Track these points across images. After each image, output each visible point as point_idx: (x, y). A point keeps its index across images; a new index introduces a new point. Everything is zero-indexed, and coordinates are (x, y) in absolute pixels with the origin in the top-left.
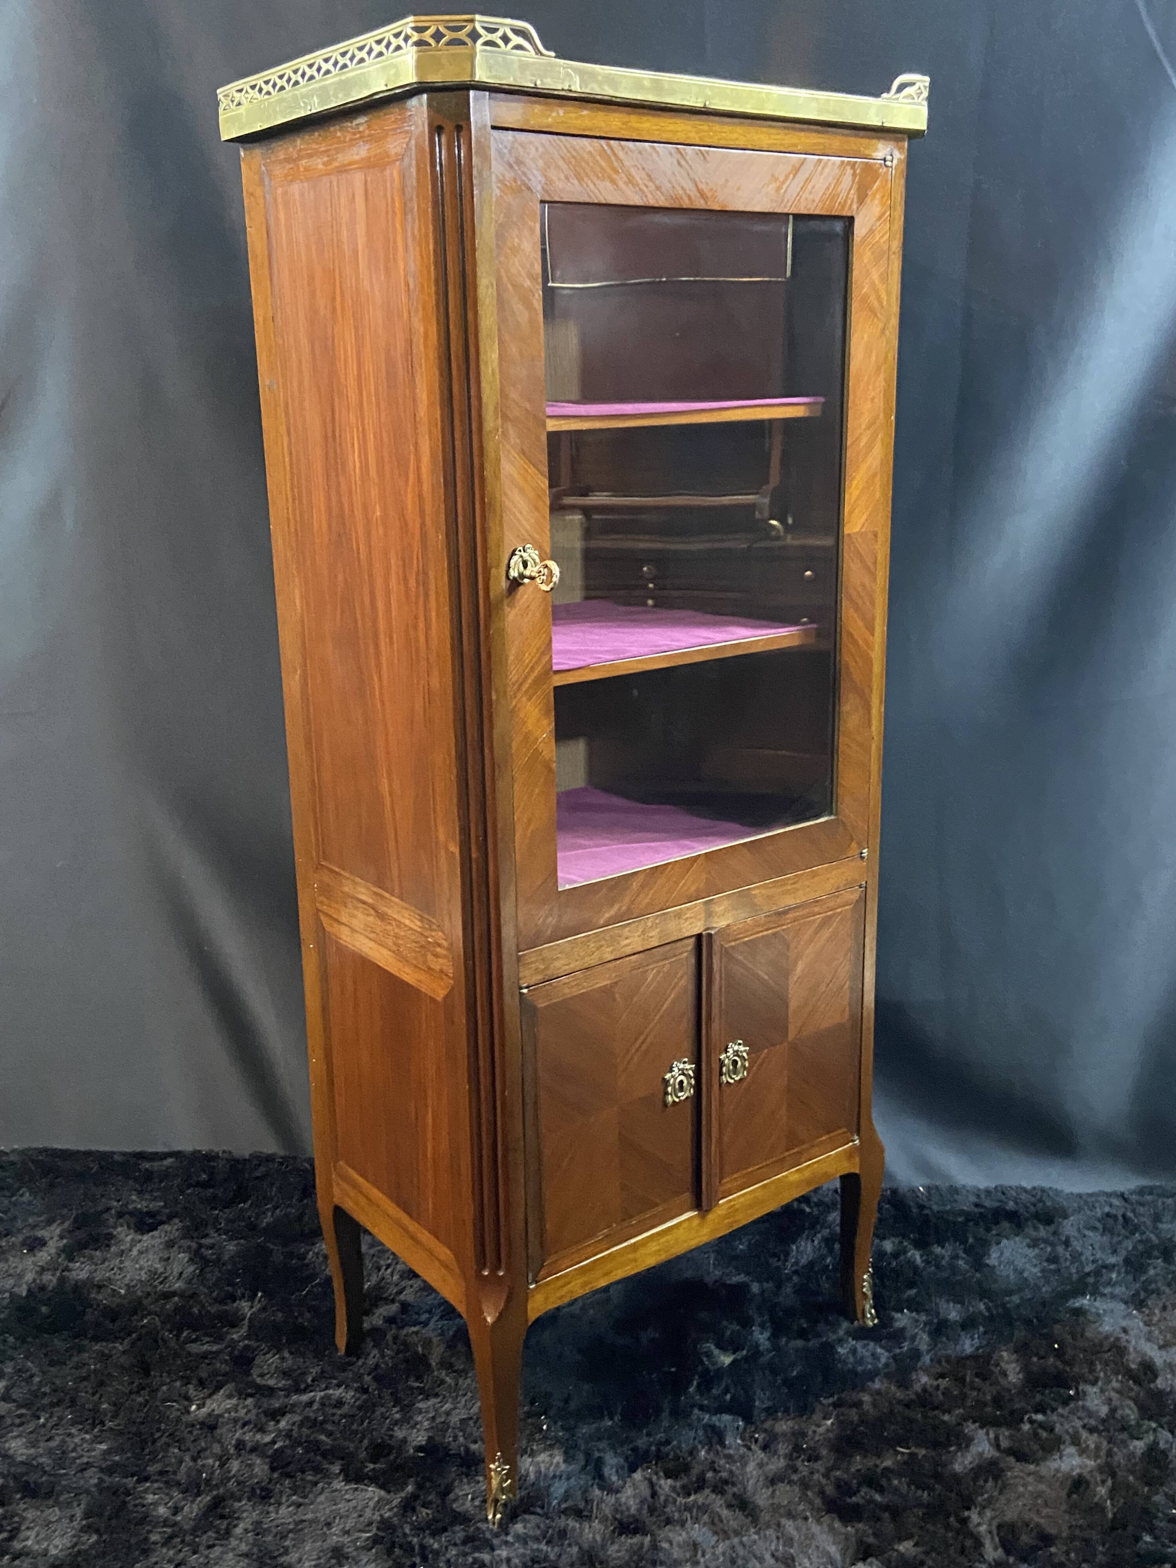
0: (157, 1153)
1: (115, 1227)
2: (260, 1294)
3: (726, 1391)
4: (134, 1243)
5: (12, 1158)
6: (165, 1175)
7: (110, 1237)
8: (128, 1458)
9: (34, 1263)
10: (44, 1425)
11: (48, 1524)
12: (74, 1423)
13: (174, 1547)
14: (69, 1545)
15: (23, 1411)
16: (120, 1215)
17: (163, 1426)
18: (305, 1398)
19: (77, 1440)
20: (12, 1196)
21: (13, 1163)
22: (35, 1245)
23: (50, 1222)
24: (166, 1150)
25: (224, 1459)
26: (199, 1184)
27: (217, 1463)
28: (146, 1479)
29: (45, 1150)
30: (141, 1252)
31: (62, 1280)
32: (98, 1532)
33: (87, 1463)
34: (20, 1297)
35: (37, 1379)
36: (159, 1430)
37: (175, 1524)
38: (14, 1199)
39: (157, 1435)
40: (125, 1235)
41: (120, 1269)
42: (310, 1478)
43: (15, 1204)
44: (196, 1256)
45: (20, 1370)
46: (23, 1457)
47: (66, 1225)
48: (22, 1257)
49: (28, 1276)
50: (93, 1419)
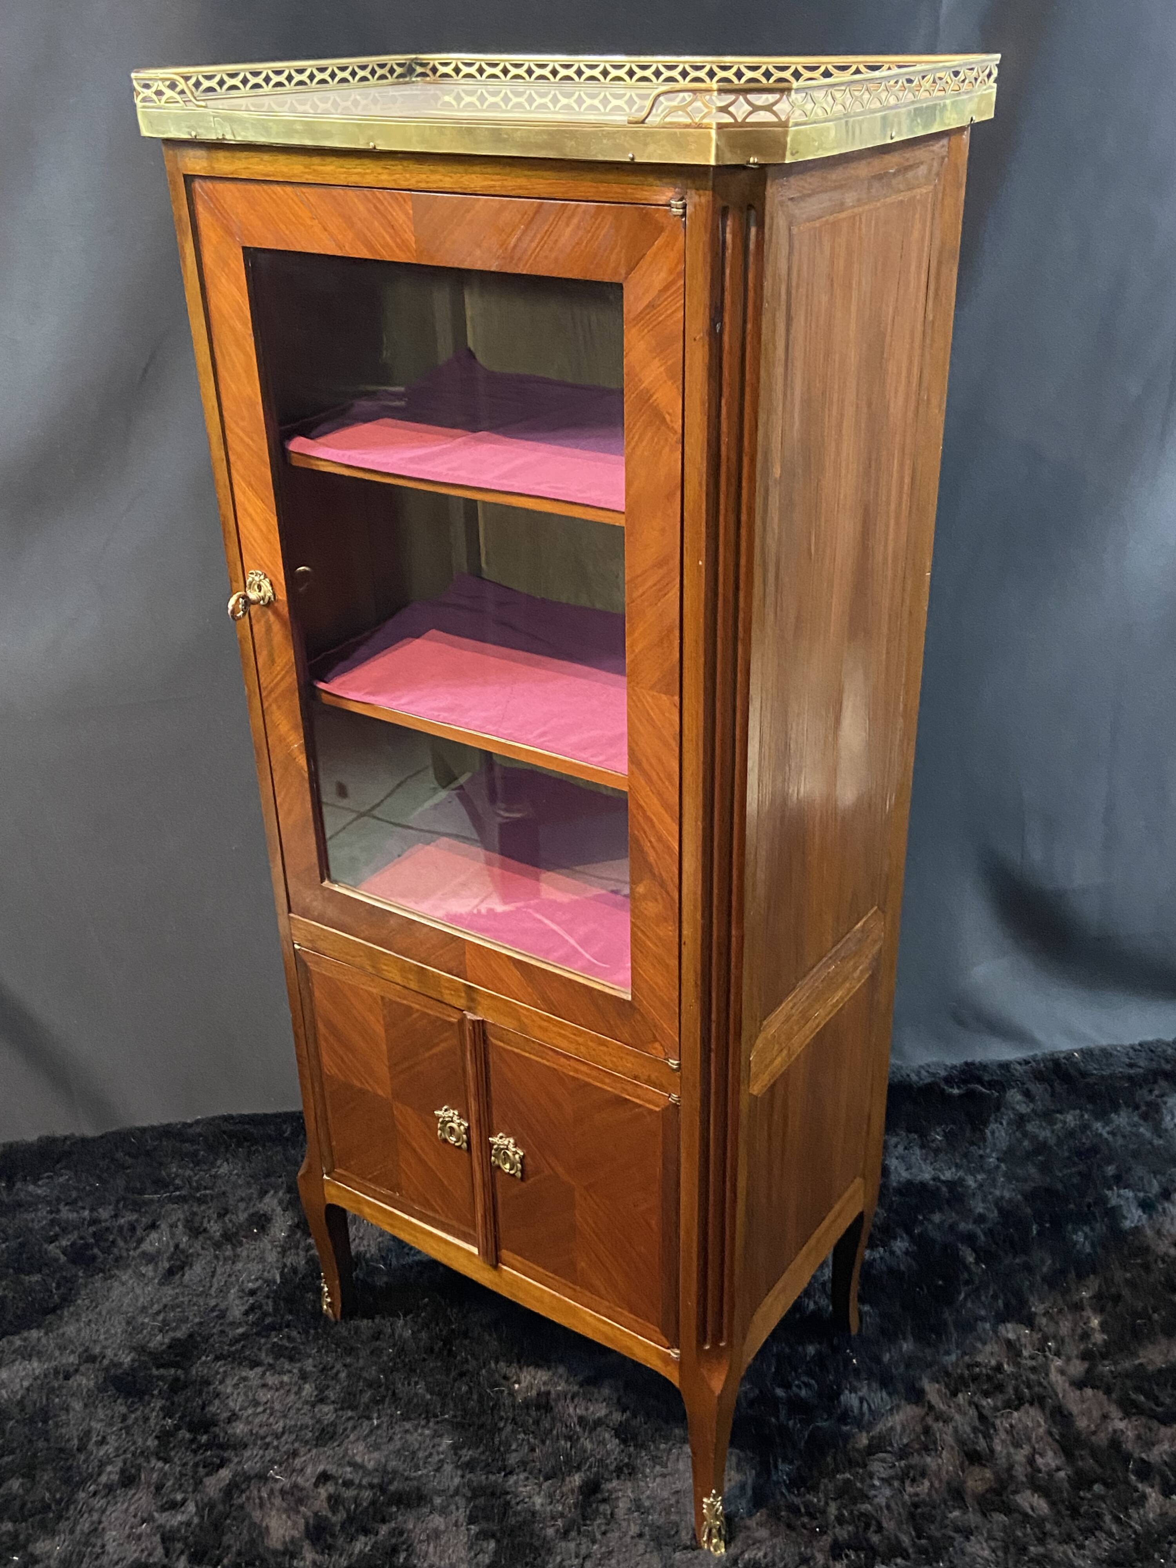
8: (483, 1453)
9: (272, 1242)
10: (378, 1426)
12: (405, 1419)
15: (350, 1413)
17: (502, 1414)
19: (417, 1437)
20: (211, 1169)
21: (200, 1135)
22: (261, 1222)
23: (263, 1193)
25: (573, 1439)
27: (569, 1444)
28: (512, 1472)
32: (493, 1536)
33: (440, 1461)
34: (276, 1283)
35: (343, 1375)
36: (501, 1418)
38: (214, 1171)
39: (502, 1424)
42: (661, 1446)
43: (216, 1177)
45: (324, 1369)
46: (372, 1463)
47: (281, 1194)
48: (255, 1238)
49: (272, 1257)
50: (427, 1412)
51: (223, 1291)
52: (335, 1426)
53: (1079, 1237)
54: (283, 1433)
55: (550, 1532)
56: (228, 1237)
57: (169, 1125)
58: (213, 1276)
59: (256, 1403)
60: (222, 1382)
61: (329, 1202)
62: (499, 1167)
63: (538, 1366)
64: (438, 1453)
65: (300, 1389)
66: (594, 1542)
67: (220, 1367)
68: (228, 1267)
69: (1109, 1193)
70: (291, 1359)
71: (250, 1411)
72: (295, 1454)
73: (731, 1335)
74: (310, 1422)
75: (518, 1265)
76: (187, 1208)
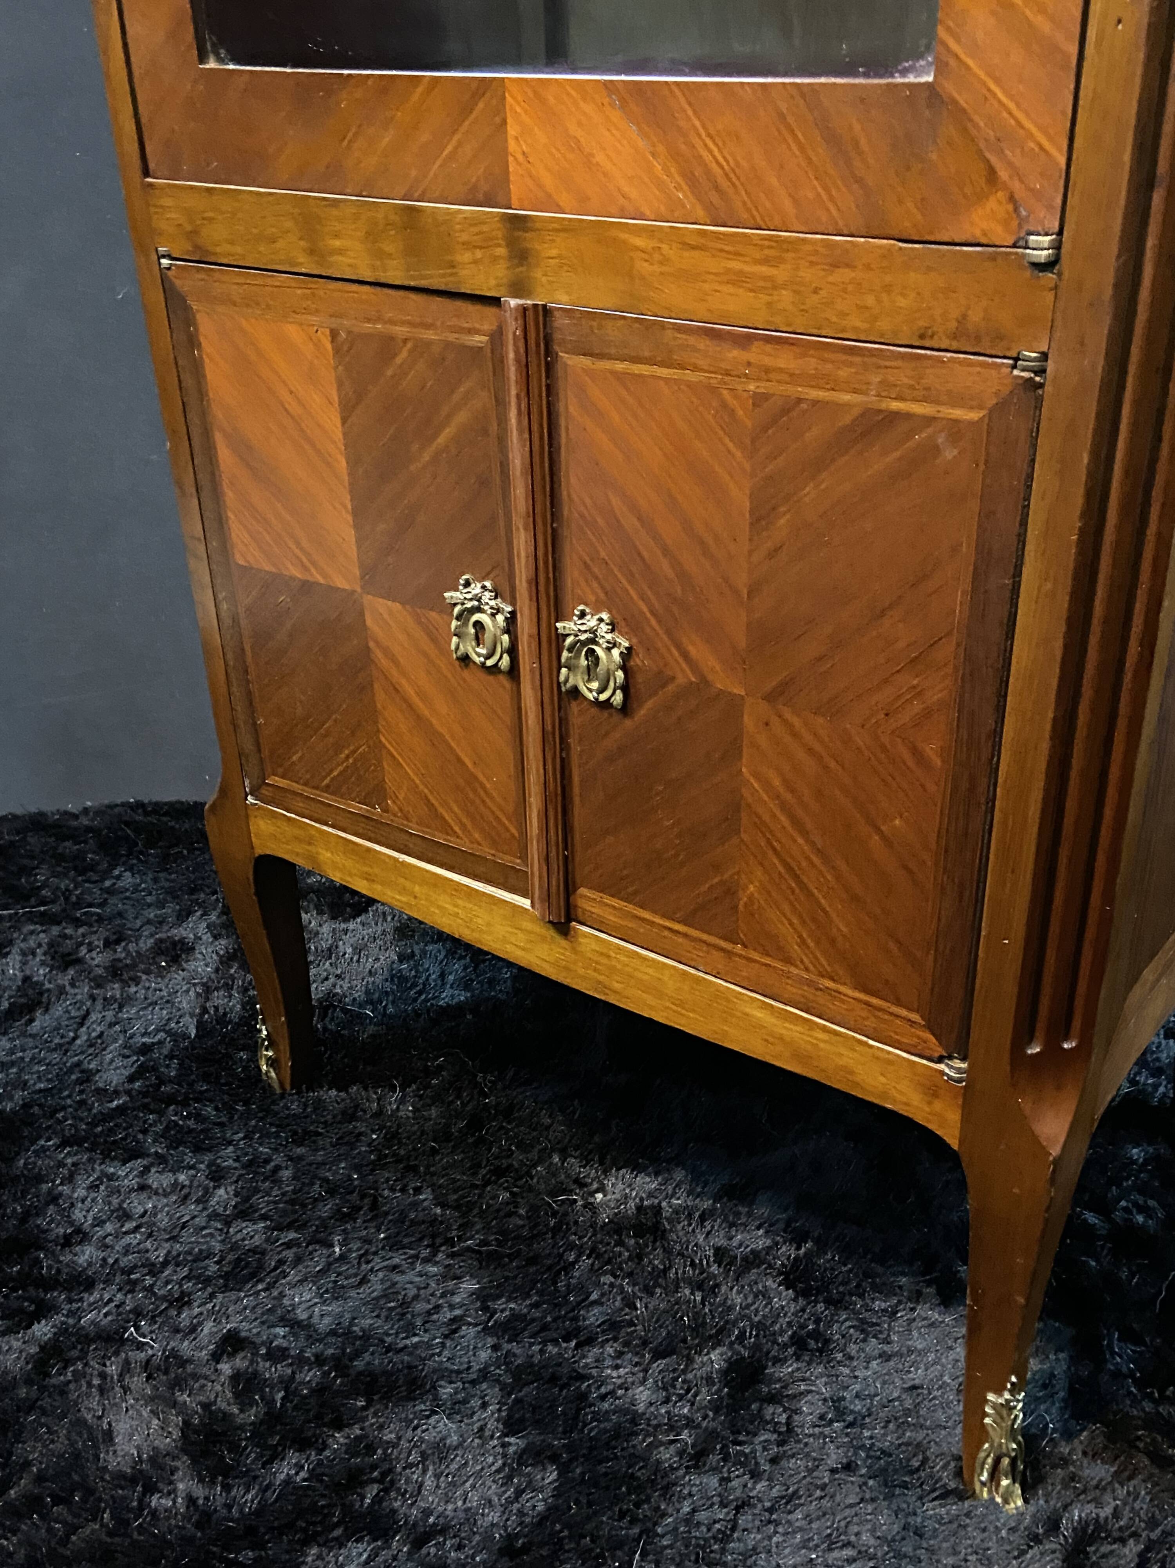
4: (339, 934)
5: (85, 821)
8: (536, 1305)
9: (188, 981)
10: (342, 1257)
12: (394, 1246)
15: (292, 1235)
17: (573, 1239)
19: (415, 1277)
20: (103, 880)
21: (89, 829)
22: (175, 952)
23: (184, 914)
25: (707, 1287)
27: (699, 1295)
28: (590, 1341)
29: (141, 805)
30: (358, 950)
32: (554, 1458)
33: (453, 1320)
34: (188, 1036)
35: (286, 1174)
36: (571, 1247)
38: (108, 883)
39: (572, 1258)
40: (319, 923)
42: (877, 1305)
43: (110, 891)
45: (251, 1163)
46: (327, 1320)
47: (213, 917)
48: (161, 973)
49: (187, 1002)
50: (433, 1236)
51: (97, 1044)
52: (263, 1253)
54: (165, 1264)
55: (667, 1455)
56: (115, 971)
57: (42, 814)
58: (81, 1024)
59: (126, 1216)
60: (70, 1179)
61: (259, 851)
62: (575, 692)
63: (637, 1169)
64: (452, 1307)
65: (207, 1194)
66: (756, 1475)
67: (69, 1157)
68: (109, 1015)
70: (198, 1149)
71: (109, 1227)
72: (182, 1301)
73: (1089, 1024)
74: (217, 1247)
75: (612, 918)
76: (55, 930)
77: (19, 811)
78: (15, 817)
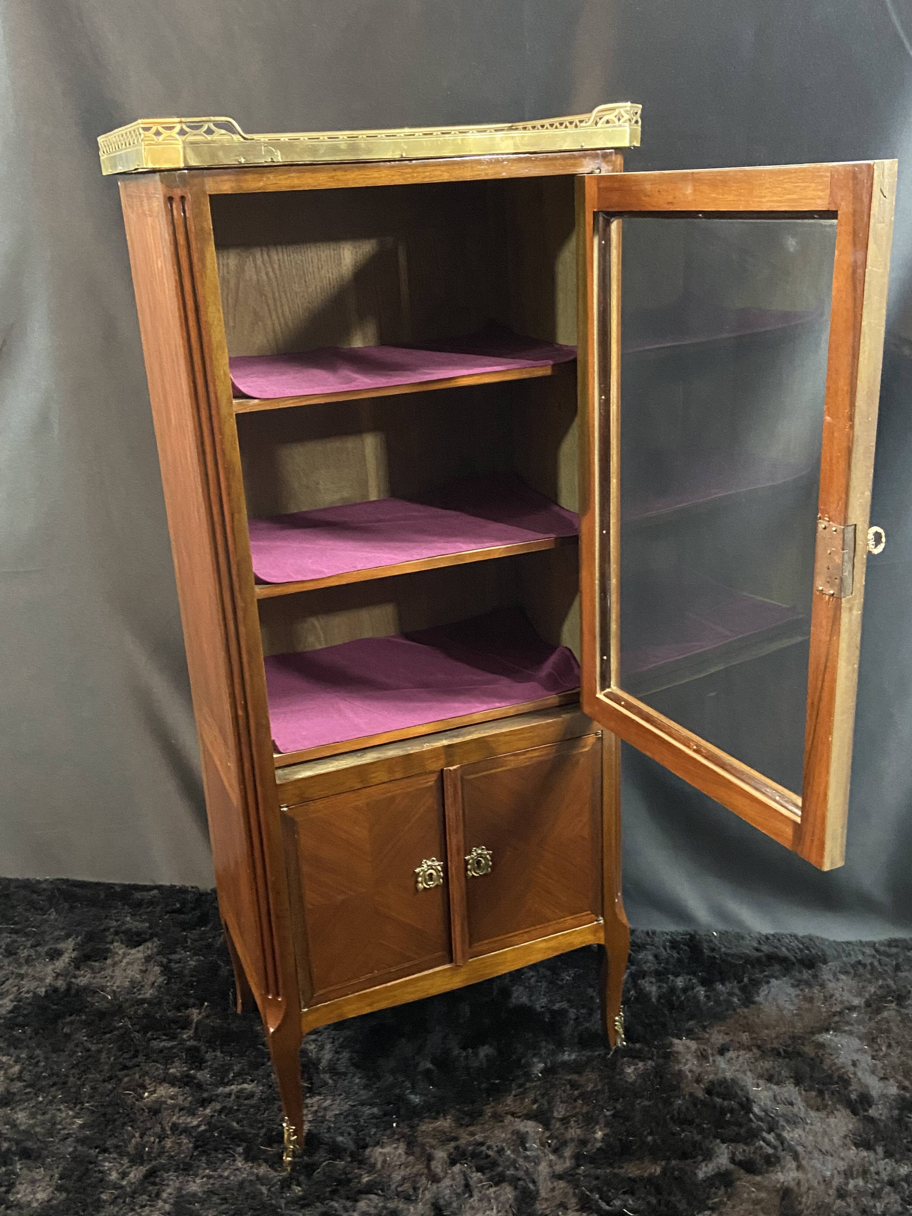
0: (145, 886)
1: (112, 942)
2: (206, 1004)
3: (535, 1101)
4: (125, 955)
5: (44, 886)
6: (151, 903)
7: (108, 950)
8: (95, 1133)
9: (53, 970)
10: (41, 1102)
11: (33, 1182)
12: (62, 1101)
13: (117, 1205)
14: (46, 1199)
15: (28, 1090)
16: (117, 933)
17: (122, 1110)
18: (227, 1089)
19: (64, 1115)
20: (44, 914)
21: (44, 890)
22: (55, 955)
23: (68, 936)
24: (152, 884)
25: (162, 1138)
26: (173, 912)
27: (157, 1140)
28: (105, 1150)
29: (66, 881)
30: (128, 964)
31: (70, 985)
32: (67, 1191)
33: (68, 1134)
34: (40, 996)
35: (41, 1065)
36: (118, 1112)
37: (122, 1187)
38: (45, 917)
39: (117, 1116)
40: (118, 948)
41: (112, 977)
42: (220, 1156)
43: (46, 921)
44: (166, 969)
45: (31, 1057)
46: (25, 1126)
47: (78, 940)
48: (45, 964)
49: (48, 980)
50: (77, 1099)
52: (17, 1095)
53: (629, 1070)
56: (28, 961)
57: (28, 880)
64: (70, 1129)
65: (10, 1068)
68: (17, 981)
69: (676, 1041)
70: (17, 1048)
76: (14, 936)
77: (20, 878)
78: (17, 880)
